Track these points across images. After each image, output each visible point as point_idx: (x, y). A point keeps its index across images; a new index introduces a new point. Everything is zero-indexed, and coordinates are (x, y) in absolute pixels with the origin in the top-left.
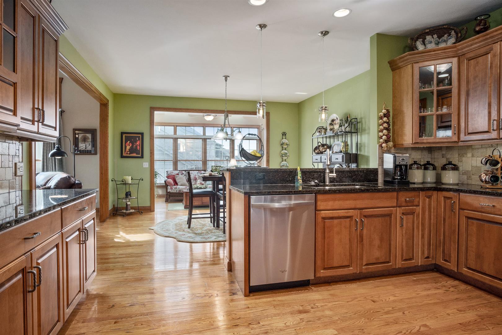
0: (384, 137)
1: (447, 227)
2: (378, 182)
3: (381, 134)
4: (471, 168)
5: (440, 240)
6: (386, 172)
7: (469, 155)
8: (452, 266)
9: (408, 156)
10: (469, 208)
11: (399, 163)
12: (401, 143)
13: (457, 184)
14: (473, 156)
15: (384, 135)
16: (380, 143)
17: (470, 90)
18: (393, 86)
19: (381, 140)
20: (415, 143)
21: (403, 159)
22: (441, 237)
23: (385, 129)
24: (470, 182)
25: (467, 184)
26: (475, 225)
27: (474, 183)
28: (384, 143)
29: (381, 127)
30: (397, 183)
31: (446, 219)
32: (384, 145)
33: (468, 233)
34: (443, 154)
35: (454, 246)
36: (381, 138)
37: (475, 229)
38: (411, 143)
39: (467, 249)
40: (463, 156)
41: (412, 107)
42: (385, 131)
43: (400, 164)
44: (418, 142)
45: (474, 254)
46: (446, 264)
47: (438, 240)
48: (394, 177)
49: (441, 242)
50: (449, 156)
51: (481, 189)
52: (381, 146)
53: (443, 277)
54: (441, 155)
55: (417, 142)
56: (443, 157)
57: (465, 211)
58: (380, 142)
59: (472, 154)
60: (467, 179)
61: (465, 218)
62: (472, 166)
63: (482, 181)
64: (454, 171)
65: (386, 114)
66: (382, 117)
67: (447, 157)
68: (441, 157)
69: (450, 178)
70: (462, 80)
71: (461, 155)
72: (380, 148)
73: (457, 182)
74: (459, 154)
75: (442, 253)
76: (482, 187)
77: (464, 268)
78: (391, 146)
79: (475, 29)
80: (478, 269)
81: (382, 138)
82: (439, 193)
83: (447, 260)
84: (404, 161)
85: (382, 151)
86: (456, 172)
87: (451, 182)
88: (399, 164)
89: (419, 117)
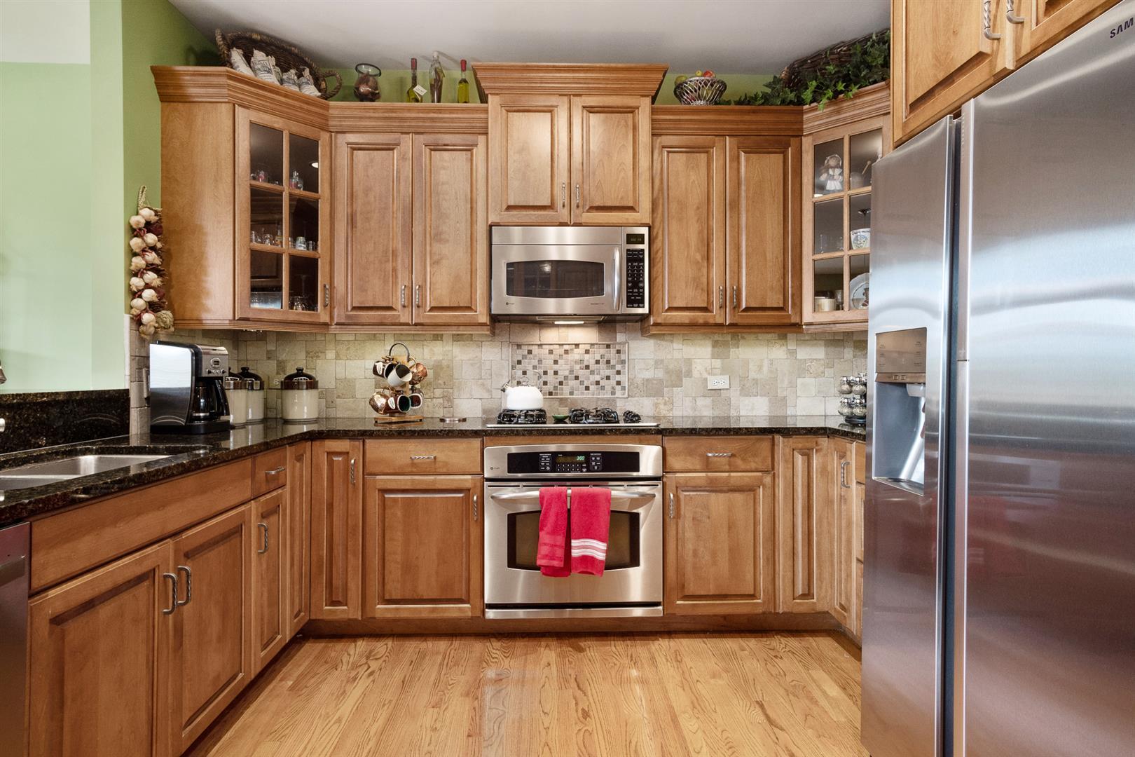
0: (149, 294)
1: (337, 521)
2: (128, 433)
3: (137, 282)
4: (334, 384)
5: (321, 558)
6: (158, 402)
7: (331, 354)
8: (348, 612)
9: (226, 352)
10: (387, 471)
11: (209, 372)
12: (195, 316)
13: (316, 421)
14: (338, 357)
15: (147, 286)
16: (135, 312)
17: (356, 214)
18: (162, 146)
19: (138, 302)
20: (240, 319)
21: (217, 363)
22: (323, 550)
23: (151, 270)
24: (332, 413)
25: (326, 418)
26: (400, 505)
27: (341, 416)
28: (146, 311)
29: (138, 262)
30: (202, 431)
31: (336, 504)
32: (148, 317)
33: (386, 524)
34: (268, 352)
35: (355, 562)
36: (136, 294)
37: (399, 514)
38: (231, 318)
39: (384, 559)
40: (318, 357)
41: (232, 220)
42: (151, 276)
43: (211, 375)
44: (249, 316)
45: (399, 566)
46: (334, 612)
47: (314, 558)
48: (191, 415)
49: (323, 562)
50: (283, 357)
51: (375, 425)
52: (137, 321)
53: (331, 645)
54: (265, 353)
55: (244, 316)
56: (269, 358)
57: (378, 477)
58: (132, 308)
59: (337, 352)
60: (327, 408)
61: (377, 492)
62: (336, 379)
63: (376, 409)
64: (310, 390)
65: (154, 223)
66: (140, 229)
67: (280, 359)
68: (265, 358)
69: (302, 407)
70: (338, 189)
71: (312, 355)
72: (134, 327)
73: (314, 415)
74: (307, 353)
75: (325, 589)
76: (376, 422)
77: (378, 604)
78: (168, 322)
79: (358, 89)
80: (408, 596)
81: (140, 297)
82: (317, 443)
83: (339, 601)
84: (217, 368)
85: (143, 339)
86: (313, 392)
87: (305, 417)
88: (207, 375)
89: (249, 252)
